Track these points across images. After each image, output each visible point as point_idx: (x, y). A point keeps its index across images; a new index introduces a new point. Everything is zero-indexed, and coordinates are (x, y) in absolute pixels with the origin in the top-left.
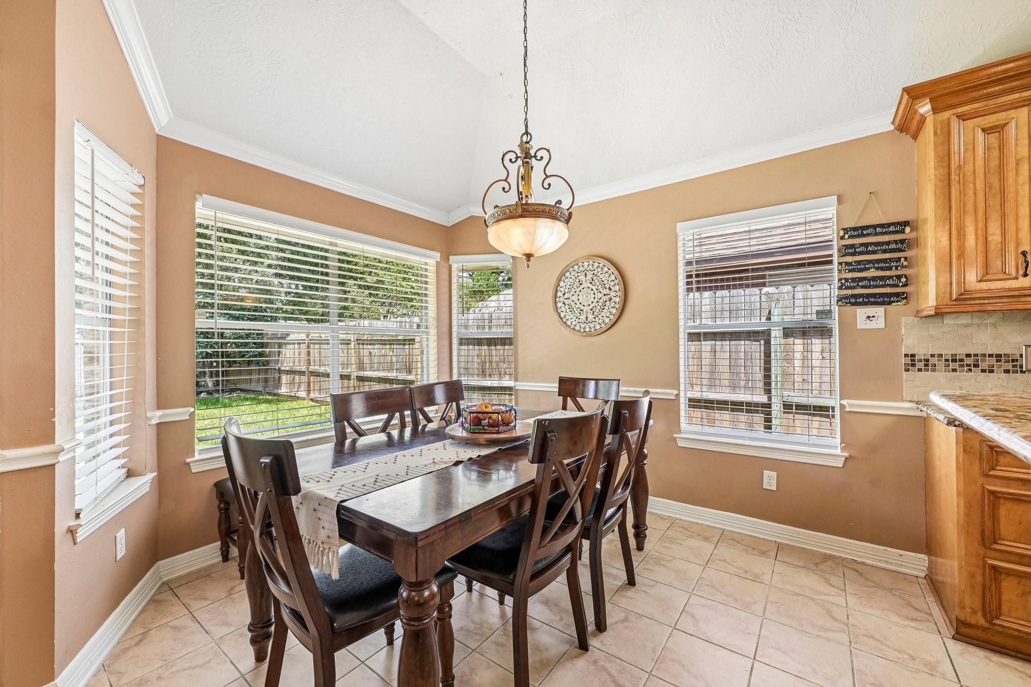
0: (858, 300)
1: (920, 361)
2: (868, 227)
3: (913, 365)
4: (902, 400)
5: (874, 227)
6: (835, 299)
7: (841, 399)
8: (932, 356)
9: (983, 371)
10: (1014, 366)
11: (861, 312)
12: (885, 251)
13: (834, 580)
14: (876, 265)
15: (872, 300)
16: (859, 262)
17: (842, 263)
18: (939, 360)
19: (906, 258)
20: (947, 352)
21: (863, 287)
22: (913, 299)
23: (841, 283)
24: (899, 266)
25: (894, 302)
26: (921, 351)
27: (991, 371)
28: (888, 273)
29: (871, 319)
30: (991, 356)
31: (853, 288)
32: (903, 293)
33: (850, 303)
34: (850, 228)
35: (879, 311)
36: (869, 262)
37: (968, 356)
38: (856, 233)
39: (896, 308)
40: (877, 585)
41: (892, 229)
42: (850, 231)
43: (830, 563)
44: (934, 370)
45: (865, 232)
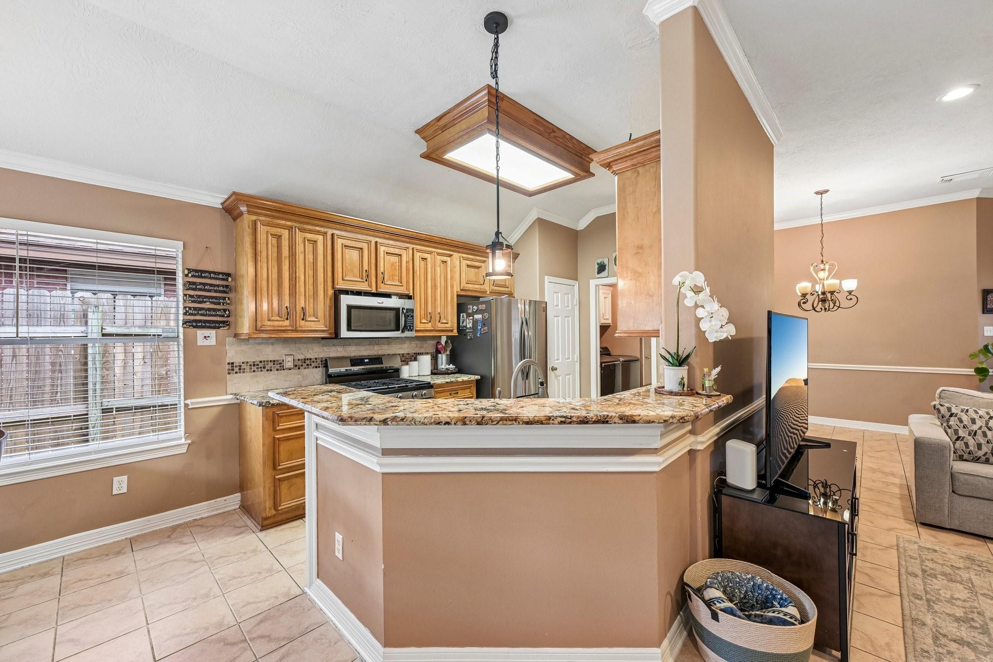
0: (198, 324)
1: (236, 366)
2: (206, 272)
3: (233, 370)
4: (226, 394)
5: (210, 273)
6: (181, 323)
7: (185, 399)
8: (243, 363)
9: (268, 370)
10: (280, 366)
11: (201, 333)
12: (216, 291)
13: (185, 539)
14: (211, 300)
15: (208, 325)
16: (199, 296)
17: (187, 295)
18: (247, 366)
19: (229, 298)
20: (251, 360)
21: (202, 315)
22: (232, 326)
23: (186, 310)
24: (224, 303)
25: (222, 327)
26: (237, 360)
27: (271, 370)
28: (218, 307)
29: (207, 338)
30: (271, 361)
31: (195, 315)
32: (227, 322)
33: (192, 326)
34: (192, 269)
35: (212, 333)
36: (206, 297)
37: (261, 362)
38: (197, 274)
39: (222, 331)
40: (214, 527)
41: (221, 276)
42: (193, 271)
43: (179, 530)
44: (244, 372)
45: (203, 275)
